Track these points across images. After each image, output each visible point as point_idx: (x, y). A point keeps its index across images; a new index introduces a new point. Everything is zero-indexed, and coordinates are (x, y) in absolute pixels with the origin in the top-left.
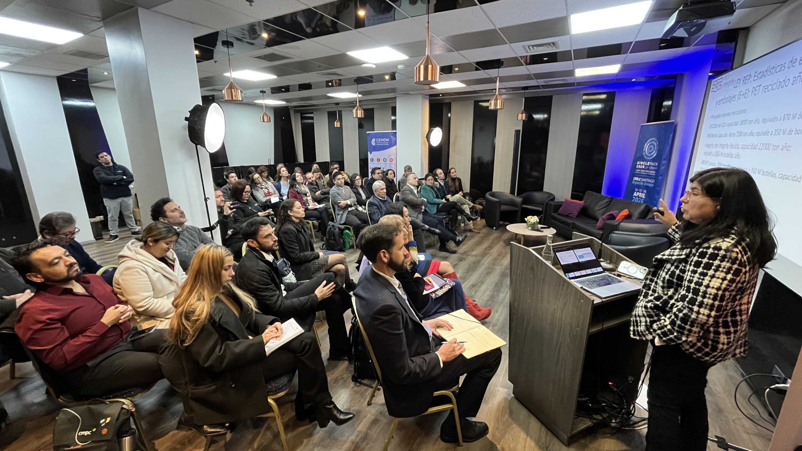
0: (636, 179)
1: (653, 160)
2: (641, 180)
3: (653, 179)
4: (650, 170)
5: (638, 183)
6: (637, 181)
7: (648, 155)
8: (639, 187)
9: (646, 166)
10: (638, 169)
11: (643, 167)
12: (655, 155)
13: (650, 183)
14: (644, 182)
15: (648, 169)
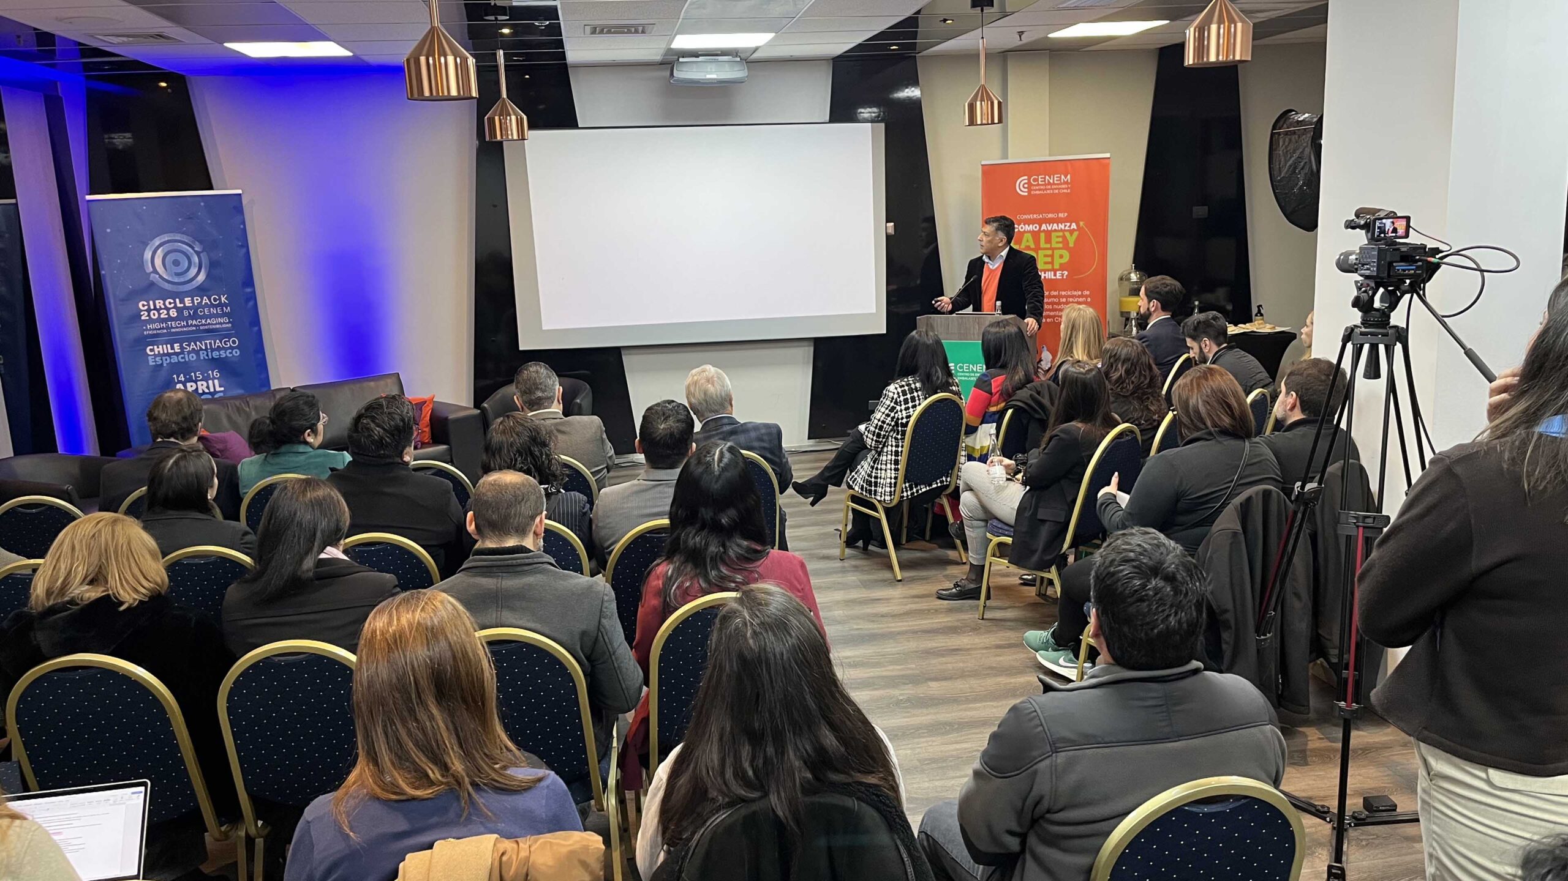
0: (159, 349)
1: (201, 290)
2: (182, 348)
3: (229, 336)
4: (205, 317)
5: (175, 359)
6: (169, 355)
7: (176, 280)
8: (184, 368)
9: (180, 310)
10: (151, 321)
11: (173, 313)
12: (201, 277)
13: (226, 349)
14: (197, 352)
15: (195, 316)
